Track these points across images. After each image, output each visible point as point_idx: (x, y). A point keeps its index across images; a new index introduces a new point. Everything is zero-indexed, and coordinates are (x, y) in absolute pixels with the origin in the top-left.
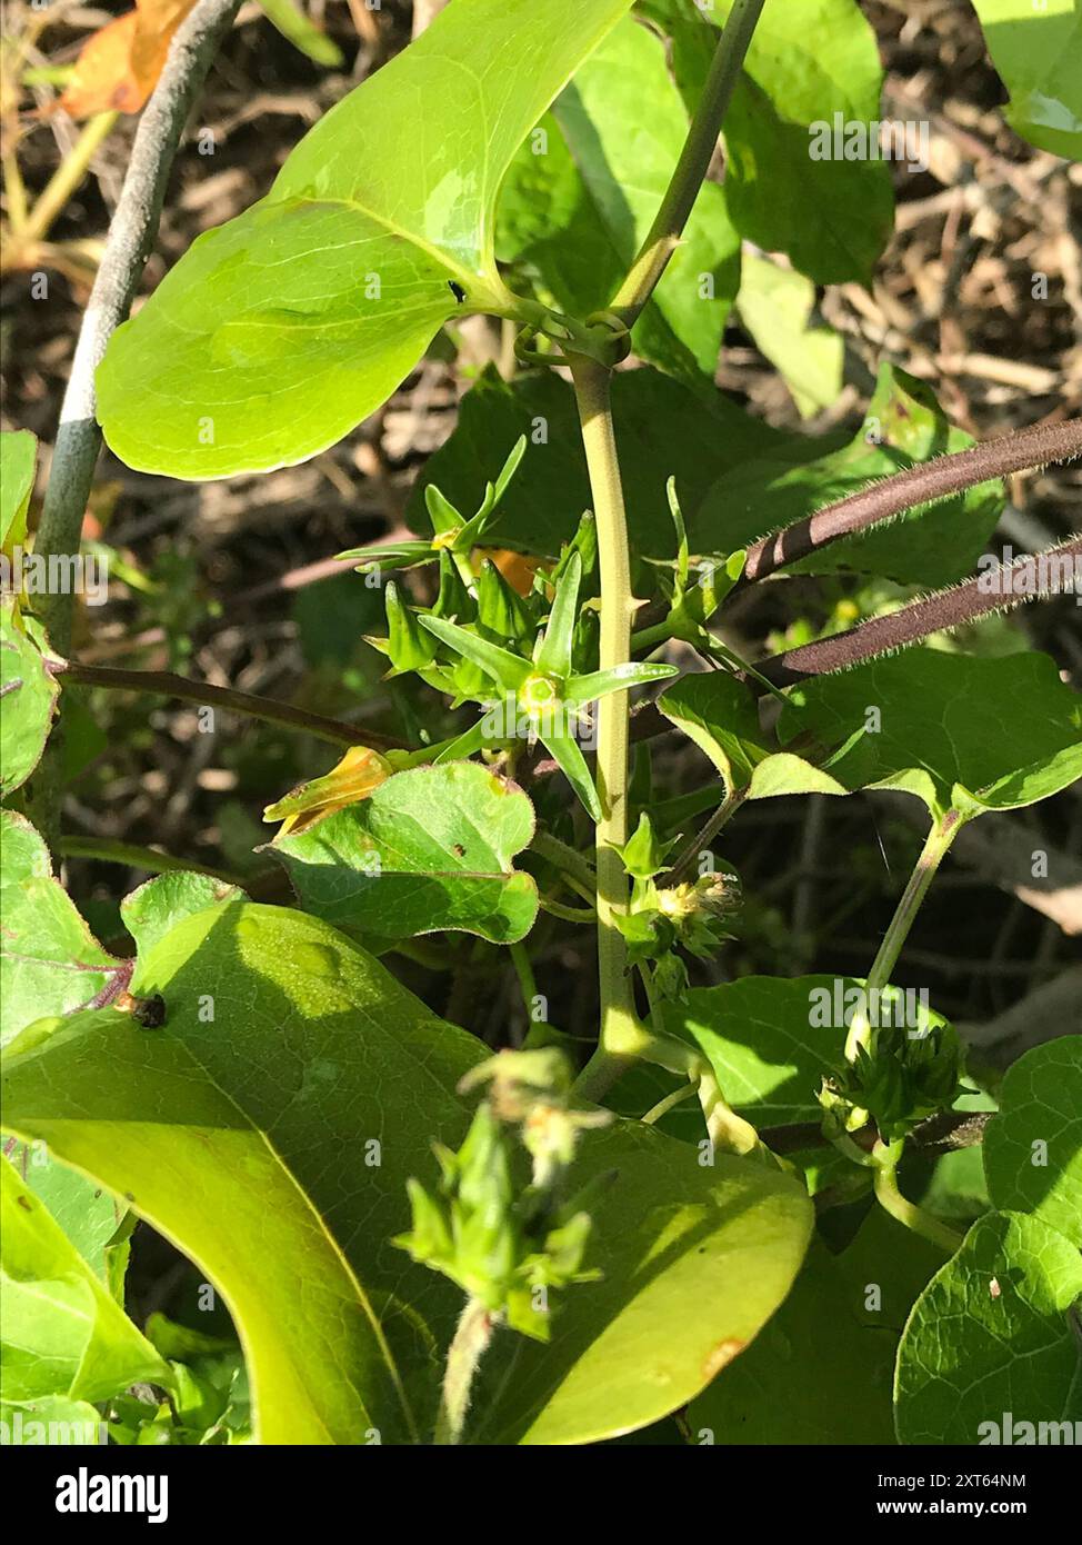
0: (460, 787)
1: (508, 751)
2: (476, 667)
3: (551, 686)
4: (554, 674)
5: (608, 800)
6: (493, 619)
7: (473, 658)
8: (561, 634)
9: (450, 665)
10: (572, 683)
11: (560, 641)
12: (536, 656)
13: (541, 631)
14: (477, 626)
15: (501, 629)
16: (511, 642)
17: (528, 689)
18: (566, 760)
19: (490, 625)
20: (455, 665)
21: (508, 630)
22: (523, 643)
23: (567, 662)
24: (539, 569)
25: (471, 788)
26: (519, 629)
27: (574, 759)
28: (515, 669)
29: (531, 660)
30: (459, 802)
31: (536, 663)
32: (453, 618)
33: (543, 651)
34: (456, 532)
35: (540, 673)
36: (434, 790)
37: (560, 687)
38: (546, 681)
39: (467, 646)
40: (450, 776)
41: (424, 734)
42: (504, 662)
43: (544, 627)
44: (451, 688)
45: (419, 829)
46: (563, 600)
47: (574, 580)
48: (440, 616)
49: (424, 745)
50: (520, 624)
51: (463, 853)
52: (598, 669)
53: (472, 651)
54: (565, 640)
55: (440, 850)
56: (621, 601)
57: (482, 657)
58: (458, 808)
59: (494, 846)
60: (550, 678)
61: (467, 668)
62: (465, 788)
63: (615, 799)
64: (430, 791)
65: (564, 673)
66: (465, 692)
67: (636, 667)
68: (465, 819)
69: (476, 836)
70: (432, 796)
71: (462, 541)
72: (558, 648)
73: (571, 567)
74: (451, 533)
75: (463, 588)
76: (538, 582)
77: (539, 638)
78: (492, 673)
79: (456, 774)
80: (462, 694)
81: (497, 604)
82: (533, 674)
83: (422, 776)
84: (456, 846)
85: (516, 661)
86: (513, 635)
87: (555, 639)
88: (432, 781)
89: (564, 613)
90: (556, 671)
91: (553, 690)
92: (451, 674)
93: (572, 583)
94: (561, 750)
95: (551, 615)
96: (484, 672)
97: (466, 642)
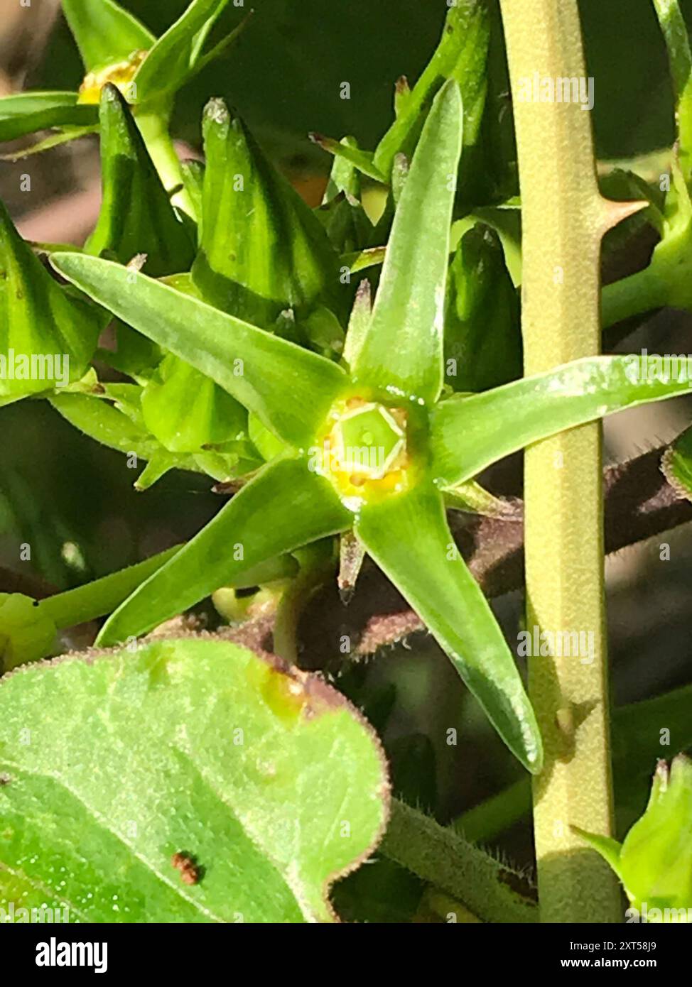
0: (186, 701)
1: (274, 590)
2: (197, 377)
3: (393, 422)
4: (396, 391)
5: (563, 716)
6: (240, 257)
7: (192, 355)
8: (417, 290)
9: (130, 380)
10: (448, 413)
11: (414, 305)
12: (353, 348)
13: (364, 283)
14: (197, 277)
15: (259, 280)
16: (289, 314)
17: (337, 431)
18: (442, 610)
19: (230, 272)
20: (143, 382)
21: (276, 284)
22: (316, 319)
23: (435, 360)
24: (344, 142)
25: (211, 701)
26: (303, 283)
27: (461, 605)
28: (300, 381)
29: (337, 357)
30: (182, 736)
31: (353, 367)
32: (137, 262)
33: (370, 336)
34: (136, 62)
35: (365, 392)
36: (116, 712)
37: (418, 425)
38: (382, 410)
39: (179, 329)
40: (156, 672)
41: (71, 553)
42: (270, 365)
43: (373, 274)
44: (135, 439)
45: (79, 812)
46: (418, 203)
47: (445, 153)
48: (104, 255)
49: (74, 579)
50: (306, 269)
51: (197, 872)
52: (520, 375)
53: (192, 341)
54: (429, 304)
55: (136, 869)
56: (572, 208)
57: (216, 353)
58: (182, 758)
59: (278, 855)
60: (390, 404)
61: (174, 386)
62: (198, 703)
63: (580, 713)
64: (104, 715)
65: (426, 388)
66: (171, 448)
67: (615, 366)
68: (200, 786)
69: (231, 830)
70: (111, 728)
71: (152, 78)
72: (410, 329)
73: (438, 118)
74: (124, 64)
75: (156, 195)
76: (342, 173)
77: (362, 301)
78: (243, 393)
79: (171, 668)
80: (163, 450)
81: (248, 220)
82: (348, 393)
83: (84, 677)
84: (183, 856)
85: (305, 362)
86: (290, 298)
87: (400, 301)
88: (111, 688)
89: (424, 237)
90: (404, 386)
91: (400, 433)
92: (134, 401)
93: (440, 160)
94: (430, 589)
95: (388, 247)
96: (218, 388)
97: (176, 316)
